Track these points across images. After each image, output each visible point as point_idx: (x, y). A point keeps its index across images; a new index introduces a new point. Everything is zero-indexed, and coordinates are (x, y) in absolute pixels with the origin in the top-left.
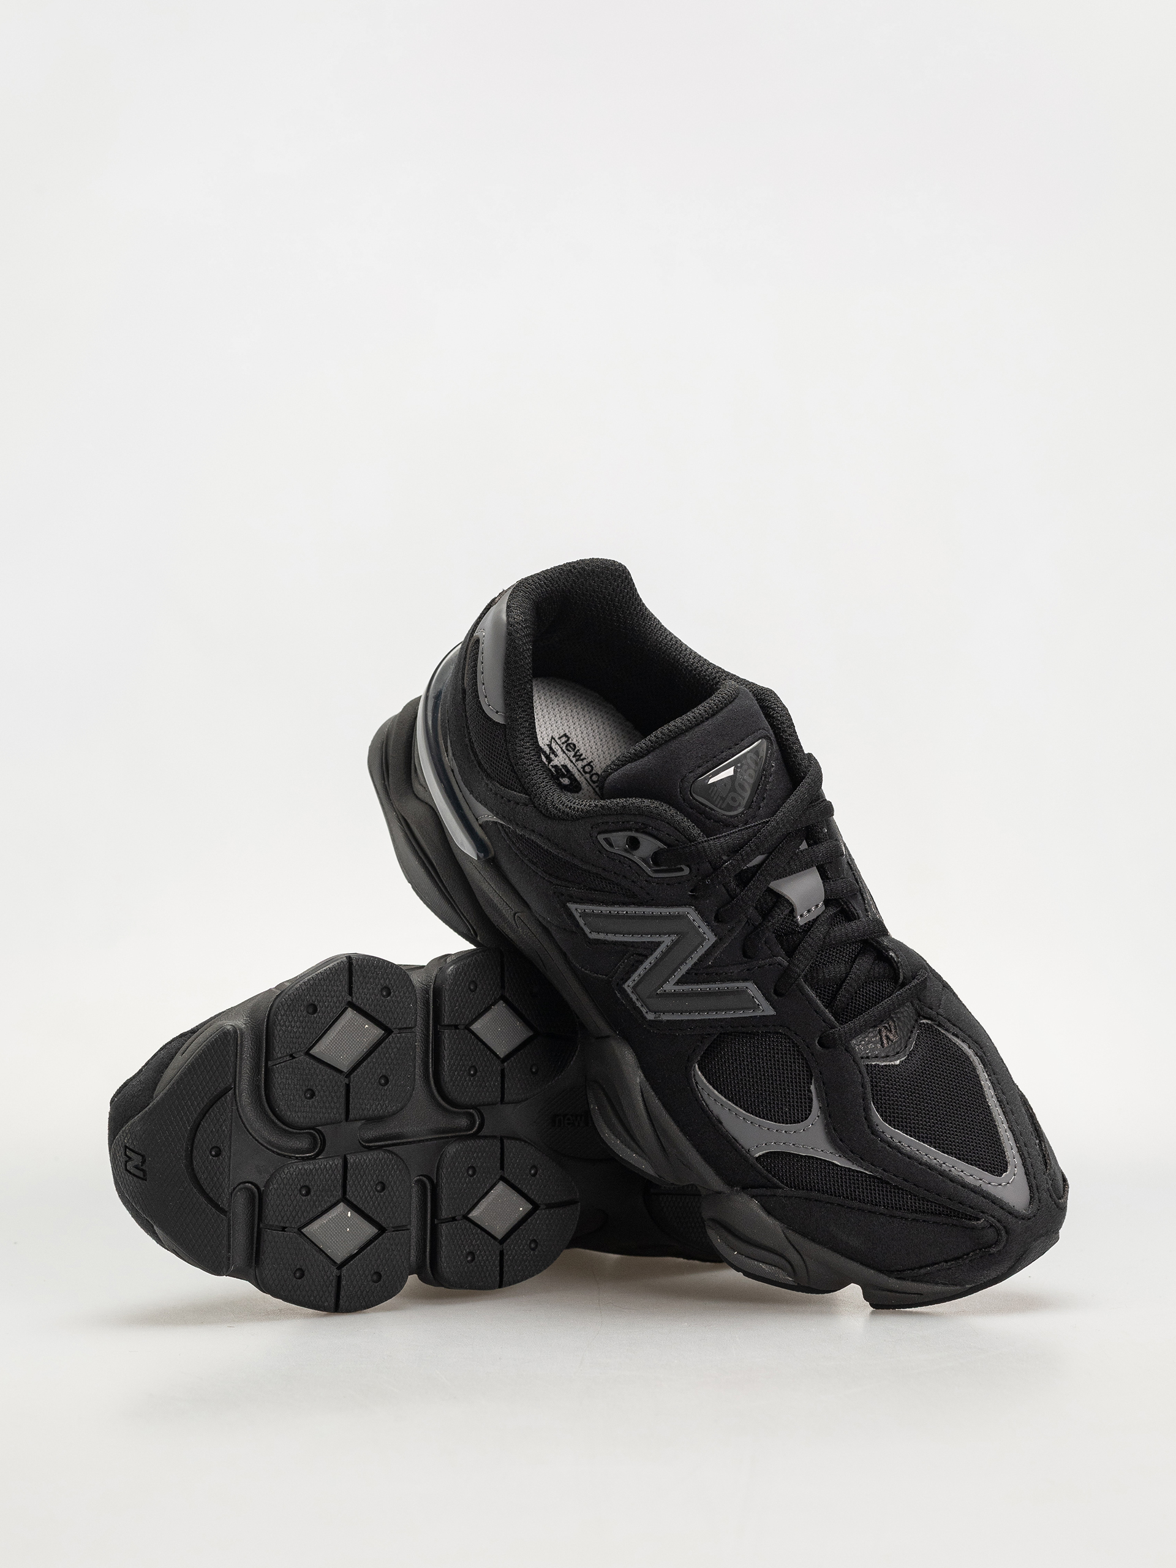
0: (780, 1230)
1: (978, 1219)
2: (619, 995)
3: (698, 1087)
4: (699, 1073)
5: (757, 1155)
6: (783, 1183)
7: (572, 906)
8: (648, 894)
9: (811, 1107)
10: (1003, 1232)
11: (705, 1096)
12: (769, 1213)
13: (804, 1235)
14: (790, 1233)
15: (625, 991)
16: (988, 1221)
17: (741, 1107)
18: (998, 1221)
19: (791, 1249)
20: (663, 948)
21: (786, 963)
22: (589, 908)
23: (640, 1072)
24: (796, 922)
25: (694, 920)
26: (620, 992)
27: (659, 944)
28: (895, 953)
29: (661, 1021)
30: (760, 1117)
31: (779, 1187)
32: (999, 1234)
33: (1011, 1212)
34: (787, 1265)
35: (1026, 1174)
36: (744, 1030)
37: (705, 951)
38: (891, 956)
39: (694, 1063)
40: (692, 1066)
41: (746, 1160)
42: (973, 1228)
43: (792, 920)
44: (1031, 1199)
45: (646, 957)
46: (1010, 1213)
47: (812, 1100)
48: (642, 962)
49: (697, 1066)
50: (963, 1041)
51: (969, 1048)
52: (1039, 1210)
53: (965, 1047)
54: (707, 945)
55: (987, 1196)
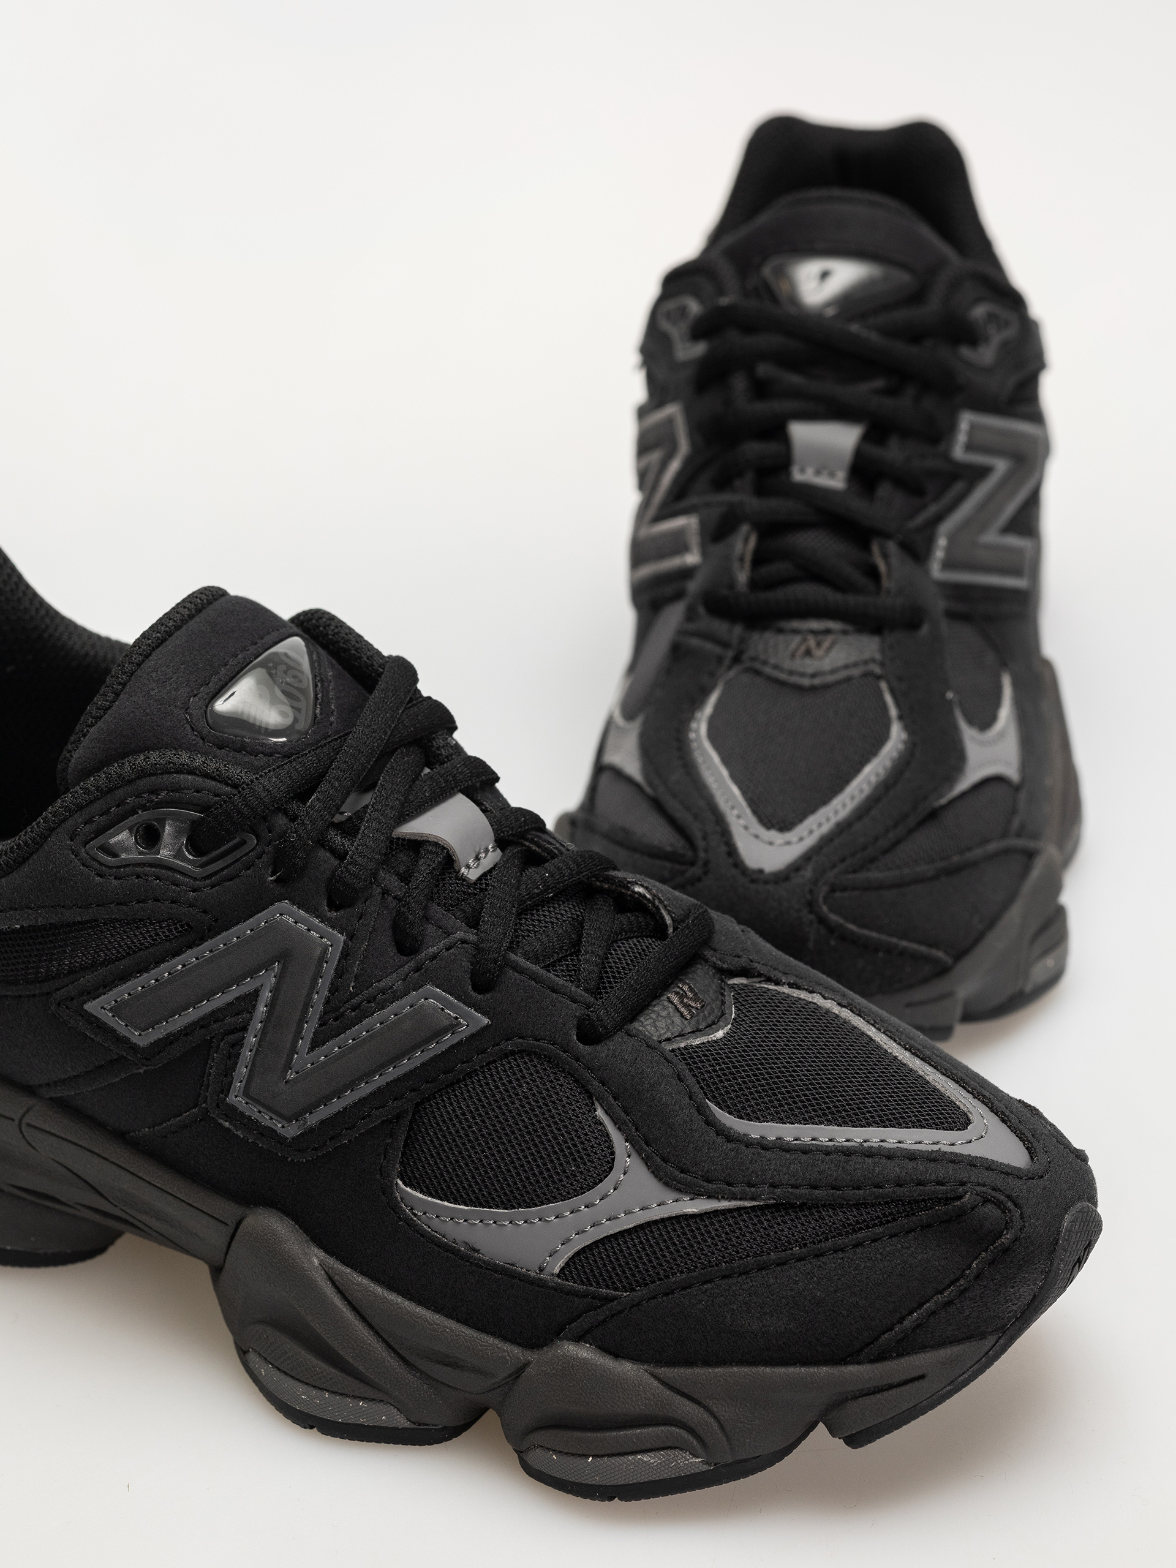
0: (646, 1376)
1: (960, 1198)
2: (227, 1124)
3: (415, 1215)
4: (408, 1189)
5: (557, 1270)
6: (616, 1289)
7: (91, 1007)
8: (205, 912)
9: (611, 1147)
10: (1010, 1204)
11: (436, 1223)
12: (616, 1355)
13: (689, 1363)
14: (663, 1371)
15: (233, 1109)
16: (977, 1194)
17: (497, 1207)
18: (994, 1189)
19: (679, 1399)
20: (266, 995)
21: (472, 937)
22: (122, 992)
23: (316, 1250)
24: (463, 879)
25: (296, 923)
26: (227, 1117)
27: (255, 994)
28: (642, 885)
29: (311, 1130)
30: (536, 1206)
31: (613, 1299)
32: (1005, 1211)
33: (1007, 1172)
34: (685, 1434)
35: (1003, 1121)
36: (450, 1076)
37: (336, 970)
38: (639, 893)
39: (394, 1179)
40: (391, 1182)
41: (540, 1284)
42: (959, 1216)
43: (457, 878)
44: (1030, 1153)
45: (244, 1029)
46: (1007, 1174)
47: (608, 1135)
48: (239, 1044)
49: (400, 1182)
50: (812, 992)
51: (825, 998)
52: (1050, 1162)
53: (817, 999)
54: (334, 954)
55: (956, 1160)
